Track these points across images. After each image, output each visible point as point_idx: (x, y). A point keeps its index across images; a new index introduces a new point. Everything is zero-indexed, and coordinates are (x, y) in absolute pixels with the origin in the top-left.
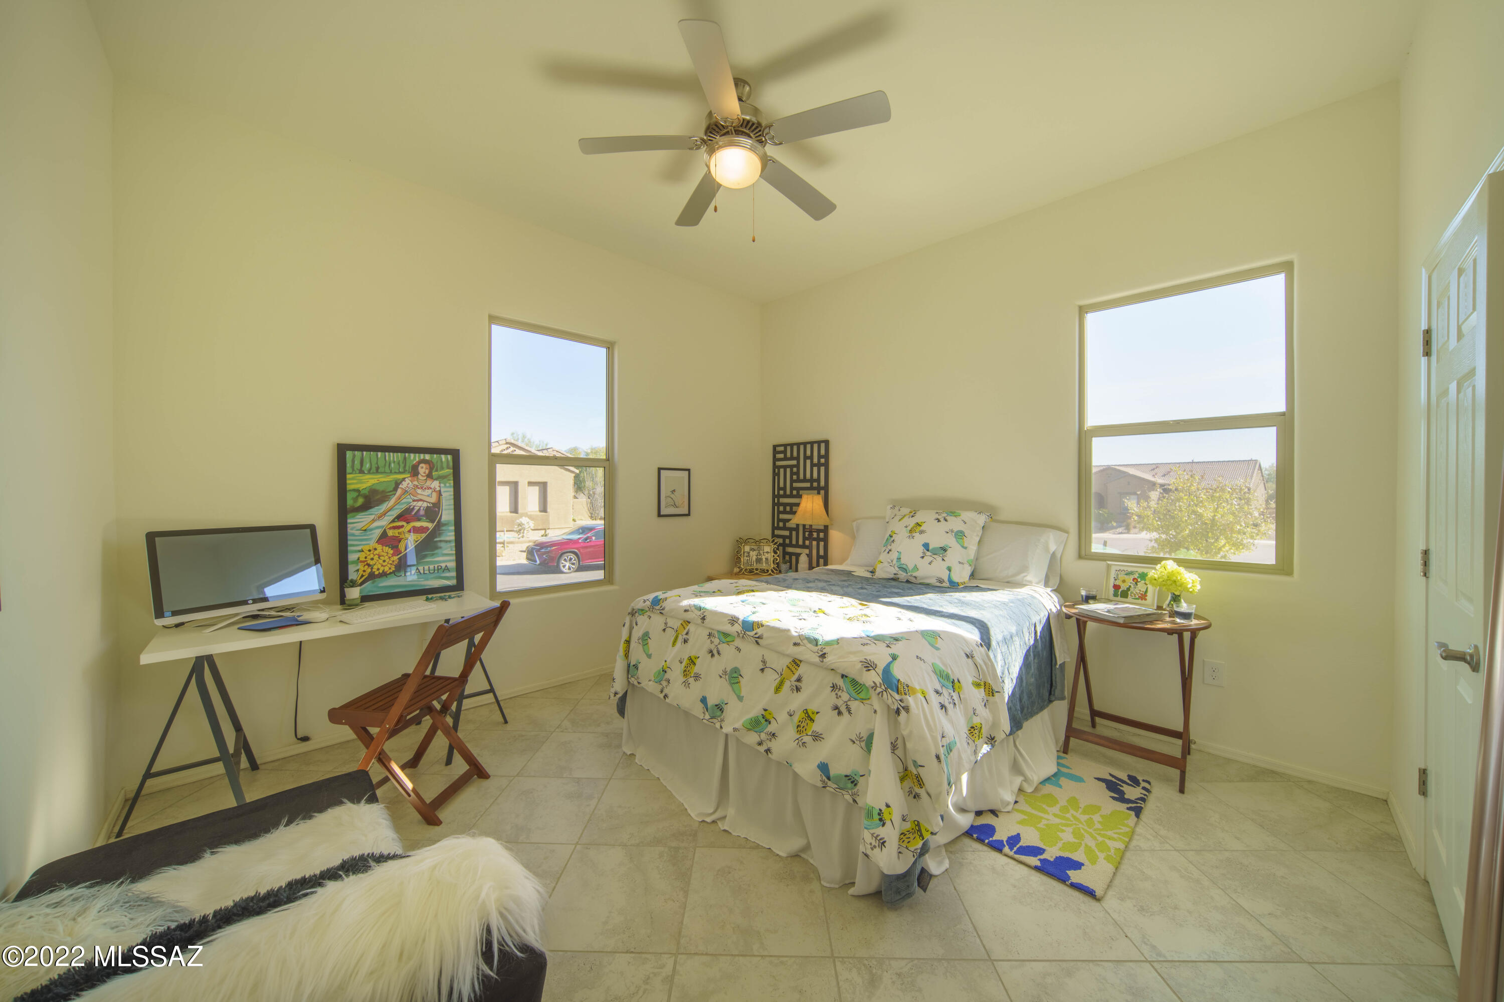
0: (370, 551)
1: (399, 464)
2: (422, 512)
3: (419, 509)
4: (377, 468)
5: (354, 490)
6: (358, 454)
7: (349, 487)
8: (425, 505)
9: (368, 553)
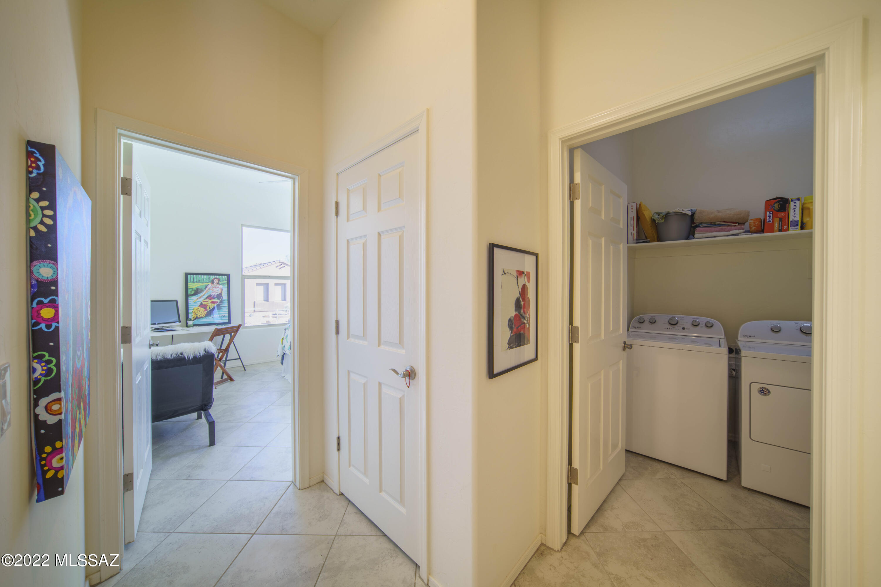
2: (215, 296)
3: (214, 295)
4: (199, 281)
6: (192, 276)
7: (189, 287)
8: (217, 294)
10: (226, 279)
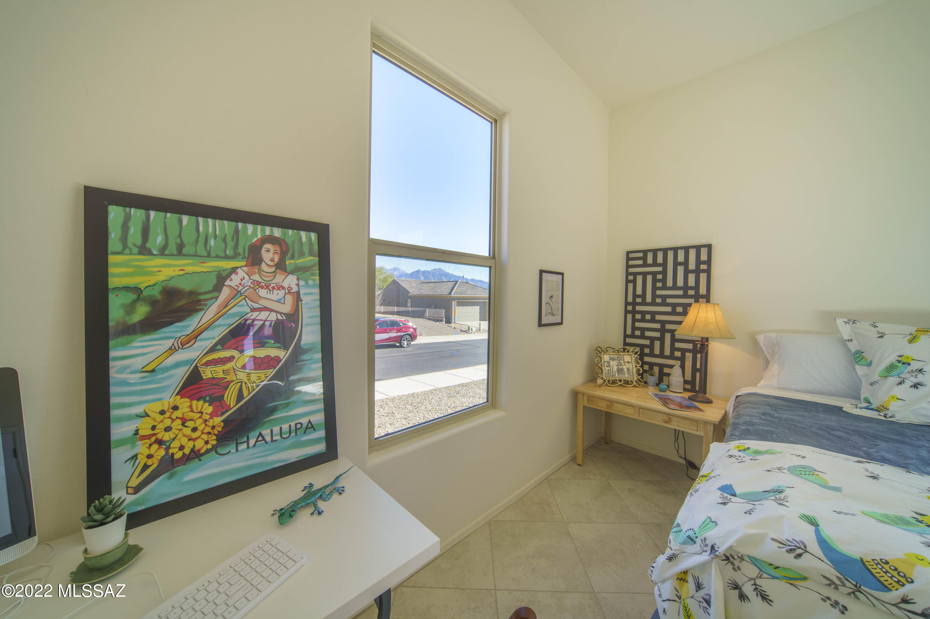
0: (162, 412)
1: (224, 240)
2: (268, 331)
3: (263, 326)
4: (181, 247)
5: (127, 289)
6: (137, 214)
7: (113, 282)
8: (273, 317)
9: (159, 417)
10: (316, 248)
